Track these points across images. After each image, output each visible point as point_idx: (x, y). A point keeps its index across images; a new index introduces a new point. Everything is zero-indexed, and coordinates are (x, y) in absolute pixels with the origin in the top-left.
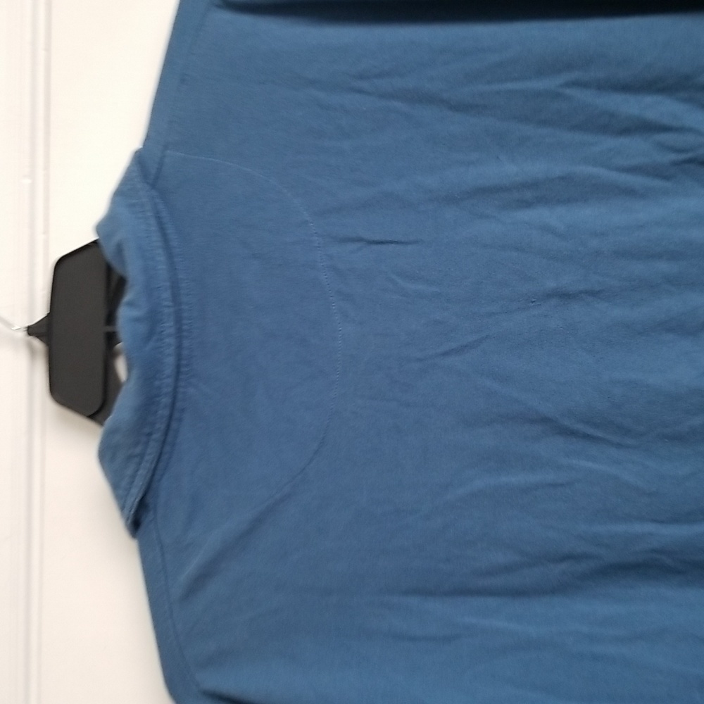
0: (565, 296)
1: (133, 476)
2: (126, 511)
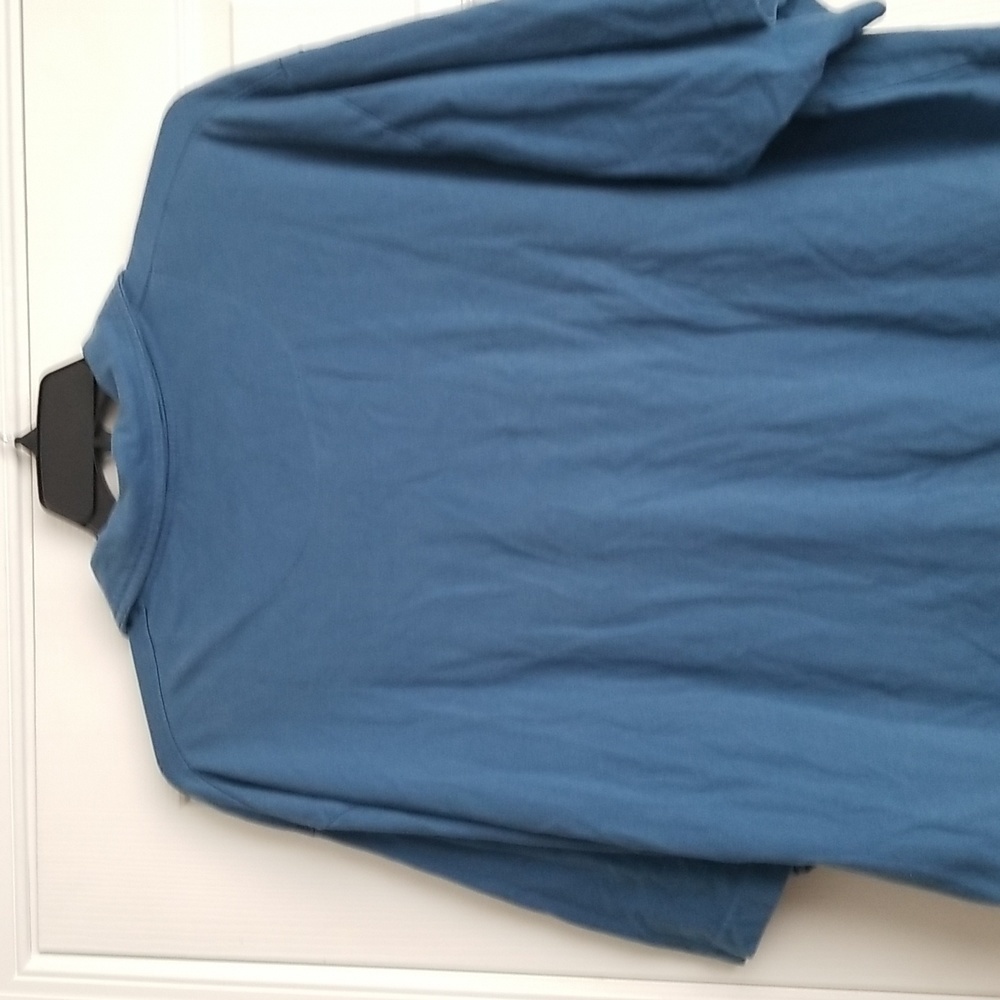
0: (513, 433)
1: (126, 585)
2: (119, 615)
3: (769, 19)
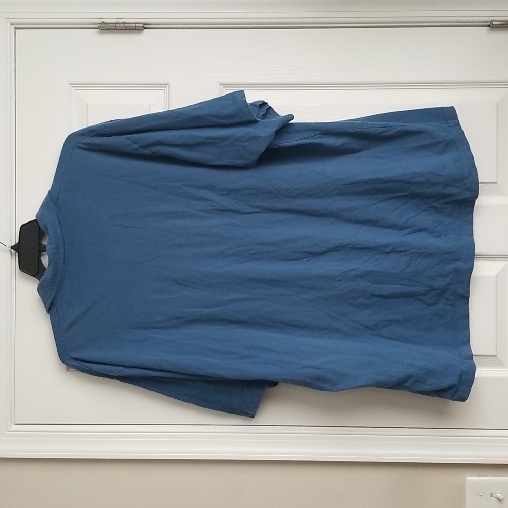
2: (46, 306)
3: (259, 120)
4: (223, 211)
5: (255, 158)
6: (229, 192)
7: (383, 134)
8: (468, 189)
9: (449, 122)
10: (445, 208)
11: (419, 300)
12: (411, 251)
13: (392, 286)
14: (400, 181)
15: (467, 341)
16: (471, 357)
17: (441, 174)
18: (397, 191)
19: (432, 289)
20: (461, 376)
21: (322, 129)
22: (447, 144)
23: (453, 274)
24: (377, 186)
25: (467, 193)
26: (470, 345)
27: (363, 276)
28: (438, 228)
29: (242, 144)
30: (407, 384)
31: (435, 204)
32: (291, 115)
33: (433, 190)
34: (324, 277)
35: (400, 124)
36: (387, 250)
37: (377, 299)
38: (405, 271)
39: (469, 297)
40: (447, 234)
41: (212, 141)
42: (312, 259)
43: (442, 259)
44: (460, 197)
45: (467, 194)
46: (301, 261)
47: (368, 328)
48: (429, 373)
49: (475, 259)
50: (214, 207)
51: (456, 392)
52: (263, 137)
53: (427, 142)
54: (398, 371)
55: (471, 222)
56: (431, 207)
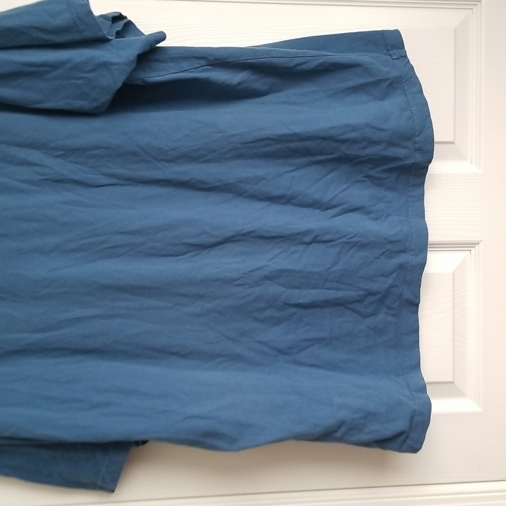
3: (111, 38)
4: (60, 181)
5: (106, 98)
6: (68, 153)
7: (299, 68)
8: (419, 150)
9: (391, 52)
10: (388, 178)
11: (352, 310)
12: (341, 240)
13: (314, 291)
14: (325, 139)
15: (417, 366)
16: (423, 389)
17: (384, 127)
18: (321, 153)
19: (370, 293)
20: (412, 419)
21: (211, 58)
22: (391, 84)
23: (397, 272)
24: (293, 145)
25: (417, 156)
26: (420, 370)
27: (272, 277)
28: (376, 207)
29: (84, 75)
30: (338, 434)
31: (373, 173)
32: (162, 32)
33: (371, 151)
34: (216, 280)
35: (325, 53)
36: (307, 239)
37: (293, 310)
38: (332, 269)
39: (419, 303)
40: (388, 215)
41: (35, 69)
42: (198, 254)
43: (383, 250)
44: (408, 162)
45: (418, 158)
46: (182, 257)
47: (282, 352)
48: (369, 416)
49: (428, 249)
50: (45, 175)
51: (404, 441)
52: (118, 64)
53: (362, 81)
54: (325, 417)
55: (421, 198)
56: (367, 177)
